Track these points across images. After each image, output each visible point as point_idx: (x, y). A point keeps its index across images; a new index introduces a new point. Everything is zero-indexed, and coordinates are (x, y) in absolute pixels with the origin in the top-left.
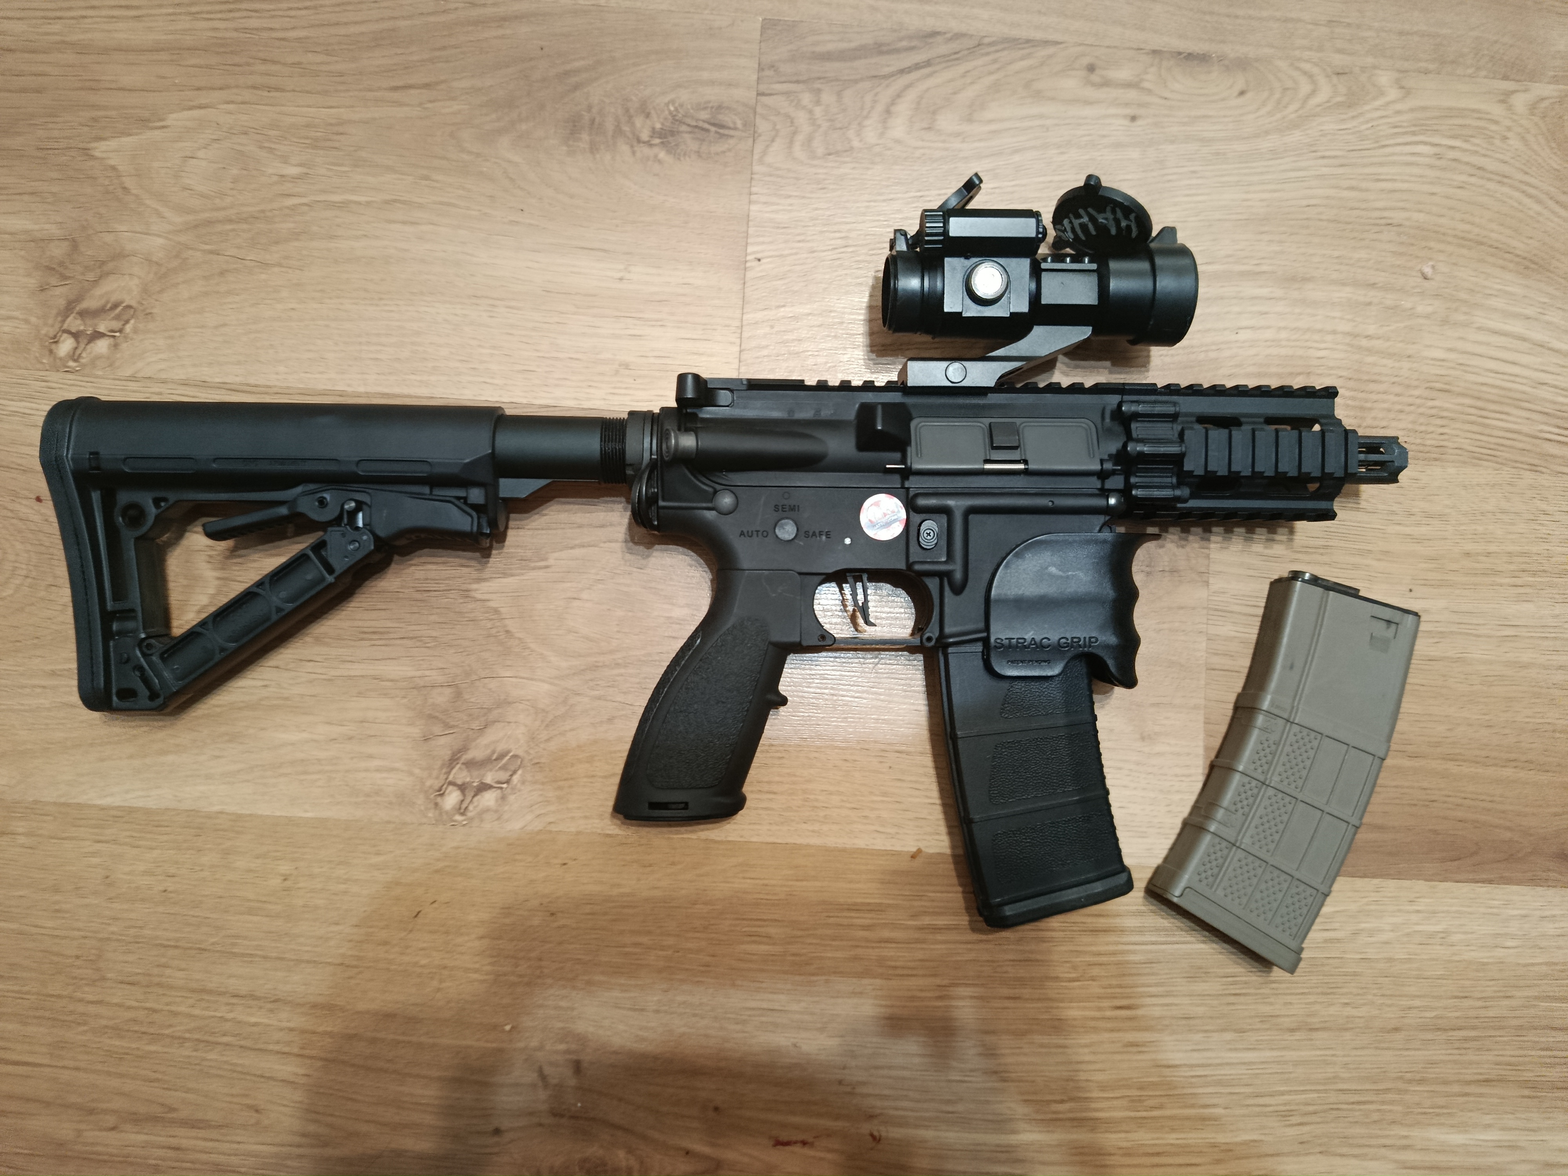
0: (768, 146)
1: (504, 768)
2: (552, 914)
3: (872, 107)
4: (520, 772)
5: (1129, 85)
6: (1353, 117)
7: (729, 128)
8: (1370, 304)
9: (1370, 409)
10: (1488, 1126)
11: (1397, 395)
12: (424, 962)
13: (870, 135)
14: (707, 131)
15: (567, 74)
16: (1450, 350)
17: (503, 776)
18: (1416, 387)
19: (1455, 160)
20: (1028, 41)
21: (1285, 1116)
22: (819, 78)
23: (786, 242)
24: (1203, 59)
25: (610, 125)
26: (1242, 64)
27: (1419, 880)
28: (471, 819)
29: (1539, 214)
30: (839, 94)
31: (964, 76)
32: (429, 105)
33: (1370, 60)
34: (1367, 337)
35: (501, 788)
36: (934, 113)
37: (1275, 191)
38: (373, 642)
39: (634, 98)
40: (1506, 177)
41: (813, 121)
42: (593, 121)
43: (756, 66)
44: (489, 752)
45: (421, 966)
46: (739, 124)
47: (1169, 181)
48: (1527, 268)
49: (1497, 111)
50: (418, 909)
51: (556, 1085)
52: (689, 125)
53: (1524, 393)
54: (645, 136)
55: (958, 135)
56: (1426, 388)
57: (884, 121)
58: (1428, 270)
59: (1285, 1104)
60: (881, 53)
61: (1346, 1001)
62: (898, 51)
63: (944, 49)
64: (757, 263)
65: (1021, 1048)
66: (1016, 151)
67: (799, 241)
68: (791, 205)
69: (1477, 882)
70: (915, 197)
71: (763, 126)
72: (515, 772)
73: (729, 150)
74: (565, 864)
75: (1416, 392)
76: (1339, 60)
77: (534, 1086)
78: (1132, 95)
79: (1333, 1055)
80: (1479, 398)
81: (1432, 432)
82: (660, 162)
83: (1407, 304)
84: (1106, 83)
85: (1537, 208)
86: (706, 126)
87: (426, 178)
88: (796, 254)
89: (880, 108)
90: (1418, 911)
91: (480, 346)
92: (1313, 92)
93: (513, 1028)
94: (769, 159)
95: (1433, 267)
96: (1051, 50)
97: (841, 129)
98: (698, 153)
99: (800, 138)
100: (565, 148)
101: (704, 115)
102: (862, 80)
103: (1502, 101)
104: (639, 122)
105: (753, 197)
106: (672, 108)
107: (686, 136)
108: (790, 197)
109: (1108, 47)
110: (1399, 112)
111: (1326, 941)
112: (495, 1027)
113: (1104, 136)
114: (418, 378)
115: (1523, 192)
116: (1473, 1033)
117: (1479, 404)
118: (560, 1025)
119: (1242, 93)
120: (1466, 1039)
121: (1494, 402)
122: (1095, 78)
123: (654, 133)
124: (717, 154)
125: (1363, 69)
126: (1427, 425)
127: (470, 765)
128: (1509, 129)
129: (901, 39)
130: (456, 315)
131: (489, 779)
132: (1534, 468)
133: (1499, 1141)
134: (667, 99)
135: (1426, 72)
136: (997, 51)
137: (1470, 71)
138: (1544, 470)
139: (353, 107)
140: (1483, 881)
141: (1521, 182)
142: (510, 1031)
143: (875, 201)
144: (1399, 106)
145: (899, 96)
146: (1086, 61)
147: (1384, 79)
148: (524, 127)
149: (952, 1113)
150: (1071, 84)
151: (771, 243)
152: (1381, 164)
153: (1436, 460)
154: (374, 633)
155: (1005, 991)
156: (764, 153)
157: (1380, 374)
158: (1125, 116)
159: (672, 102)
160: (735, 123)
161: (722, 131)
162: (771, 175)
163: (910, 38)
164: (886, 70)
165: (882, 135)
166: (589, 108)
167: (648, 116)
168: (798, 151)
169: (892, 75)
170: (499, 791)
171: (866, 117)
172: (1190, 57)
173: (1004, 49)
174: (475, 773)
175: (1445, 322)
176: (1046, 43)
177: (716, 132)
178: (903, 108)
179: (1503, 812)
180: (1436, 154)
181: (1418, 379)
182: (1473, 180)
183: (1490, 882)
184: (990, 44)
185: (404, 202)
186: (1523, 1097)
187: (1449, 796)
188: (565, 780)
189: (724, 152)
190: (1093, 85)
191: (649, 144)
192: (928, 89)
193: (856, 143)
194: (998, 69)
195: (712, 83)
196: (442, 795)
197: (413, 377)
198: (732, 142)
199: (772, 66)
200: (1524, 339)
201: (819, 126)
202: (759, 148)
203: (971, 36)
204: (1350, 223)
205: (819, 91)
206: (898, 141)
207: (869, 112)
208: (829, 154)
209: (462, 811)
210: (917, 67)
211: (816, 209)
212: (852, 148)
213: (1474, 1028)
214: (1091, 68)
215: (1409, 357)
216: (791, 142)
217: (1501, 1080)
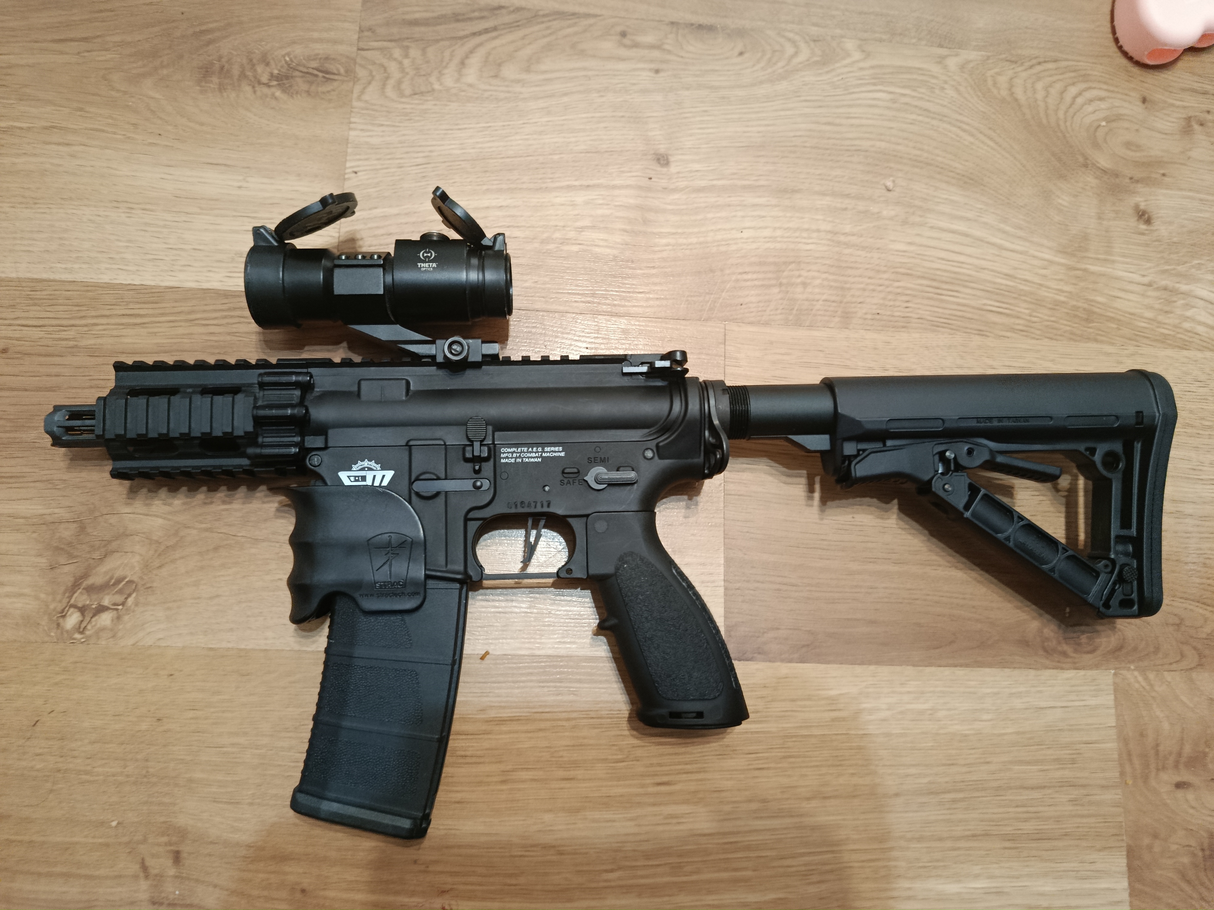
0: (364, 88)
1: (120, 592)
2: (159, 720)
3: (450, 60)
4: (134, 595)
5: (652, 47)
6: (827, 72)
7: (334, 74)
8: (846, 209)
9: (849, 289)
10: (977, 876)
11: (870, 278)
12: (39, 766)
13: (449, 80)
14: (316, 76)
15: (202, 32)
16: (910, 244)
17: (119, 599)
18: (885, 272)
19: (907, 104)
20: (574, 14)
21: (806, 875)
22: (408, 38)
23: (378, 159)
24: (711, 28)
25: (236, 71)
26: (740, 33)
27: (908, 665)
28: (88, 638)
29: (972, 143)
30: (424, 50)
31: (523, 38)
32: (86, 54)
33: (838, 31)
34: (844, 234)
35: (117, 610)
36: (500, 65)
37: (768, 125)
38: (10, 485)
39: (257, 51)
40: (946, 116)
41: (402, 70)
42: (222, 68)
43: (358, 29)
44: (108, 577)
45: (38, 770)
46: (342, 71)
47: (686, 118)
48: (965, 183)
49: (936, 69)
50: (36, 719)
51: (156, 875)
52: (301, 72)
53: (969, 275)
54: (264, 79)
55: (518, 81)
56: (893, 273)
57: (459, 72)
58: (890, 184)
59: (805, 865)
60: (458, 21)
61: (853, 771)
62: (471, 19)
63: (508, 19)
64: (354, 175)
65: (575, 824)
66: (566, 94)
67: (390, 159)
68: (383, 131)
69: (956, 666)
70: (484, 127)
71: (361, 73)
72: (129, 595)
73: (334, 90)
74: (171, 675)
75: (885, 276)
76: (814, 31)
77: (136, 877)
78: (656, 54)
79: (844, 820)
80: (934, 280)
81: (899, 306)
82: (276, 98)
83: (874, 208)
84: (636, 45)
85: (971, 139)
86: (316, 72)
87: (81, 110)
88: (387, 168)
89: (456, 60)
90: (909, 692)
91: (118, 240)
92: (796, 54)
93: (118, 823)
94: (366, 97)
95: (894, 181)
96: (591, 21)
97: (424, 75)
98: (308, 92)
99: (391, 82)
100: (198, 88)
101: (314, 64)
102: (442, 40)
103: (939, 63)
104: (260, 69)
105: (352, 126)
106: (287, 59)
107: (299, 80)
108: (382, 125)
109: (637, 19)
110: (862, 69)
111: (834, 720)
112: (102, 823)
113: (634, 84)
114: (63, 266)
115: (959, 127)
116: (961, 795)
117: (935, 284)
118: (162, 819)
119: (741, 54)
120: (954, 801)
121: (946, 283)
122: (626, 41)
123: (272, 76)
124: (324, 93)
125: (833, 37)
126: (895, 300)
127: (91, 590)
128: (946, 82)
129: (474, 11)
130: (99, 216)
131: (106, 602)
132: (980, 333)
133: (990, 888)
134: (284, 52)
135: (881, 40)
136: (550, 21)
137: (914, 41)
138: (988, 334)
139: (20, 54)
140: (961, 666)
141: (957, 120)
142: (116, 827)
143: (452, 130)
144: (862, 65)
145: (471, 52)
146: (619, 29)
147: (850, 45)
148: (165, 72)
149: (515, 885)
150: (608, 46)
151: (366, 159)
152: (850, 106)
153: (904, 327)
154: (11, 477)
155: (561, 773)
156: (362, 92)
157: (856, 262)
158: (650, 70)
159: (288, 54)
160: (338, 70)
161: (327, 76)
162: (367, 109)
163: (481, 10)
164: (462, 33)
165: (458, 80)
166: (220, 58)
167: (268, 64)
168: (390, 91)
169: (466, 37)
170: (115, 612)
171: (446, 67)
172: (700, 27)
173: (555, 20)
174: (94, 597)
175: (905, 222)
176: (587, 16)
177: (324, 77)
178: (475, 61)
179: (974, 607)
180: (892, 100)
181: (885, 266)
182: (920, 118)
183: (967, 666)
184: (544, 16)
185: (61, 128)
186: (1005, 848)
187: (928, 595)
188: (174, 601)
189: (328, 92)
190: (625, 46)
191: (268, 86)
192: (494, 48)
193: (437, 86)
194: (551, 34)
195: (321, 40)
196: (64, 617)
197: (59, 265)
198: (335, 84)
199: (370, 29)
200: (967, 235)
201: (407, 74)
202: (357, 88)
203: (529, 10)
204: (827, 149)
205: (408, 47)
206: (470, 85)
207: (448, 64)
208: (415, 94)
209: (81, 630)
210: (486, 31)
211: (404, 135)
212: (433, 90)
213: (961, 791)
214: (624, 34)
215: (878, 249)
216: (384, 85)
217: (987, 835)
